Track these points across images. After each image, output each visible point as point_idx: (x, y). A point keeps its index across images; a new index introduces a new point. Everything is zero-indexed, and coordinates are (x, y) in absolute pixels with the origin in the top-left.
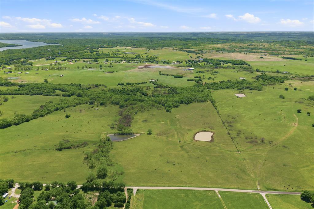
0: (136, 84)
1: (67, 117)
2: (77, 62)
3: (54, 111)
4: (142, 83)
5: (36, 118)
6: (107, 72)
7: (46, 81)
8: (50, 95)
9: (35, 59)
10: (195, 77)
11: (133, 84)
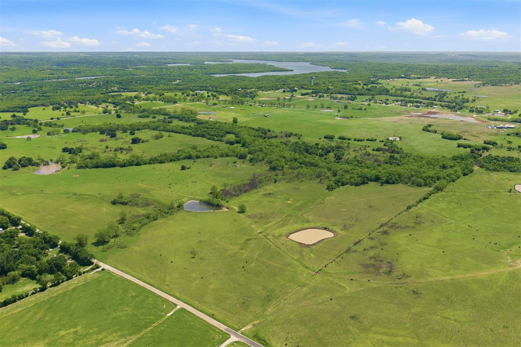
0: (355, 140)
1: (183, 168)
2: (322, 98)
3: (184, 159)
4: (367, 140)
5: (151, 164)
6: (341, 117)
7: (235, 121)
8: (213, 140)
9: (270, 90)
10: (485, 143)
11: (349, 139)
